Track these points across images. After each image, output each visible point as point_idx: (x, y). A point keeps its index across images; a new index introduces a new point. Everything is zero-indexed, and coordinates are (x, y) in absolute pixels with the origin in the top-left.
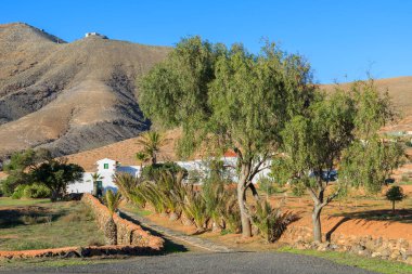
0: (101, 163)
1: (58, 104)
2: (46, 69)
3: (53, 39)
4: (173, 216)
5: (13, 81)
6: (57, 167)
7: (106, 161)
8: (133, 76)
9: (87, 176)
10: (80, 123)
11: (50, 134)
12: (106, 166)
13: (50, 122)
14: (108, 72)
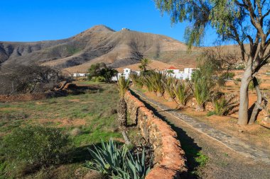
0: (125, 70)
1: (113, 52)
2: (109, 40)
3: (112, 30)
4: (159, 94)
5: (99, 44)
6: (108, 70)
7: (127, 69)
8: (138, 43)
9: (119, 74)
10: (120, 58)
11: (110, 62)
12: (127, 71)
13: (110, 57)
14: (129, 41)
